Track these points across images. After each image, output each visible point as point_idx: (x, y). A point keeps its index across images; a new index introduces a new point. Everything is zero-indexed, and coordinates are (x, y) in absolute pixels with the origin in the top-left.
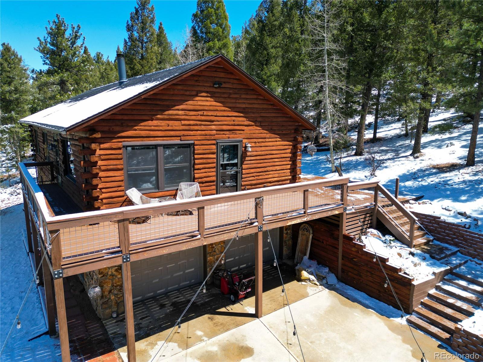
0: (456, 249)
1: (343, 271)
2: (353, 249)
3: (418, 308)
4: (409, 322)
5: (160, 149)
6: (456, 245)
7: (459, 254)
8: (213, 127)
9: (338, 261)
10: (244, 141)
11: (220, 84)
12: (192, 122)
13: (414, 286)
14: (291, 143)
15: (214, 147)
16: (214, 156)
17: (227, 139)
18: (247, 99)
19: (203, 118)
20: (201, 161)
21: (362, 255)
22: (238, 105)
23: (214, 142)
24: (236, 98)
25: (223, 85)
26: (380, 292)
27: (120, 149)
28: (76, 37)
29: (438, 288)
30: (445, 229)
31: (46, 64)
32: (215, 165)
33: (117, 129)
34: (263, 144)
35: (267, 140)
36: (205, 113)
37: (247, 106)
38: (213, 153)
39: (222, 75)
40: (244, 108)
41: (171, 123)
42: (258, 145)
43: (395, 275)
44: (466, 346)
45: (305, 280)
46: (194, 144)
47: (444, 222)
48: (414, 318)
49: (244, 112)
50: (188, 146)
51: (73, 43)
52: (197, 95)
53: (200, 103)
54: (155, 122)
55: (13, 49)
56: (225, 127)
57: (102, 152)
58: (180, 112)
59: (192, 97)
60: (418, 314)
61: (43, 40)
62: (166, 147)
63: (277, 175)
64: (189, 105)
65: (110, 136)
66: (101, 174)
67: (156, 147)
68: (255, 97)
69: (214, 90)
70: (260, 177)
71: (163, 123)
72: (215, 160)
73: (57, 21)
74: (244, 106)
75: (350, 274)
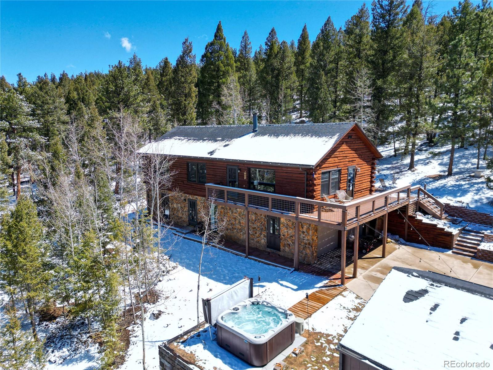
0: (462, 219)
1: (408, 235)
2: (416, 223)
3: (455, 246)
4: (453, 252)
5: (331, 173)
6: (461, 217)
7: (463, 221)
8: (347, 160)
9: (404, 231)
10: (356, 166)
12: (341, 158)
13: (454, 235)
14: (370, 166)
15: (347, 170)
17: (351, 165)
18: (357, 143)
19: (344, 155)
20: (342, 178)
21: (422, 225)
22: (354, 147)
23: (347, 168)
24: (353, 144)
25: (352, 137)
26: (433, 242)
27: (320, 174)
29: (460, 237)
30: (454, 210)
32: (346, 180)
34: (362, 168)
35: (363, 165)
36: (345, 153)
38: (346, 174)
40: (356, 148)
42: (360, 168)
43: (443, 232)
44: (483, 256)
45: (389, 242)
46: (341, 170)
47: (453, 206)
48: (454, 250)
49: (355, 150)
53: (343, 148)
56: (350, 160)
58: (338, 153)
60: (456, 248)
63: (365, 185)
64: (340, 149)
65: (320, 167)
67: (329, 172)
69: (348, 140)
70: (361, 186)
75: (413, 236)
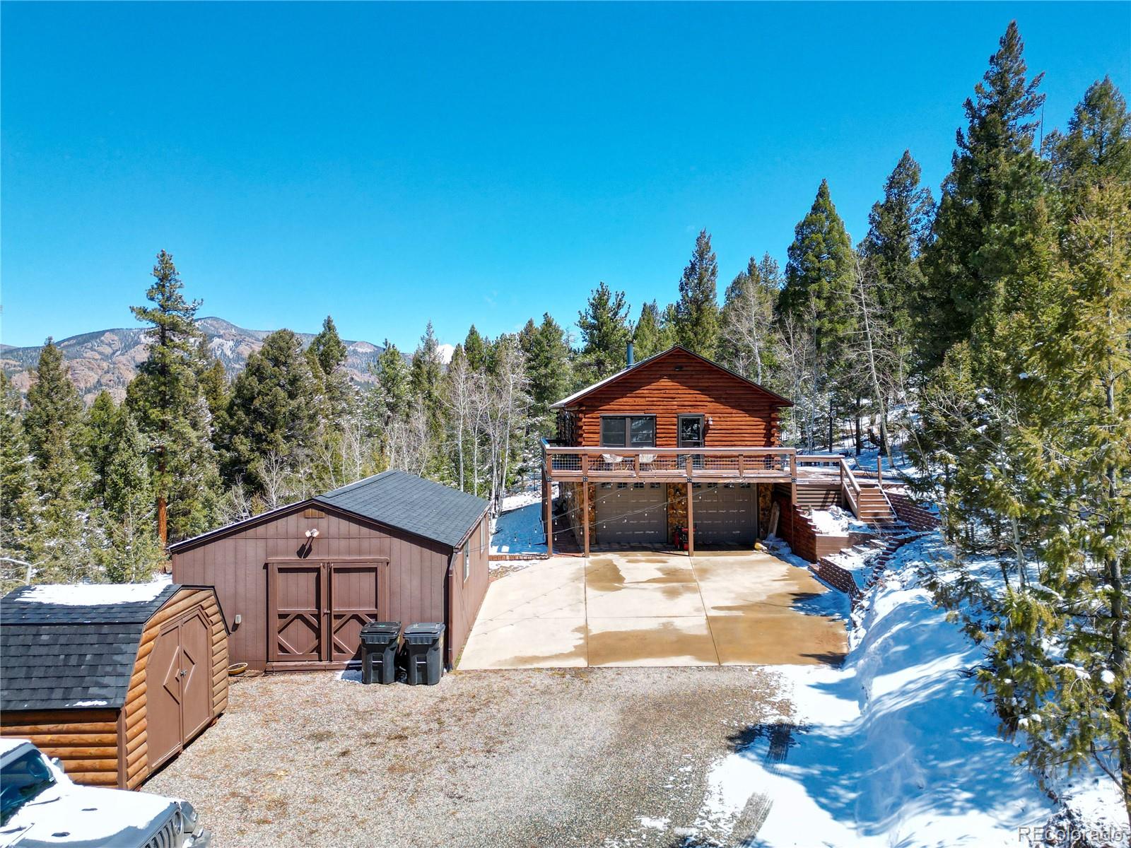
1: (794, 542)
2: (797, 517)
4: (809, 567)
5: (628, 420)
8: (675, 403)
9: (792, 533)
10: (706, 415)
11: (681, 367)
12: (655, 399)
14: (765, 420)
15: (676, 419)
16: (676, 427)
17: (688, 413)
18: (709, 379)
19: (665, 395)
20: (662, 431)
21: (800, 520)
22: (700, 384)
23: (676, 415)
24: (698, 379)
25: (685, 369)
26: (806, 552)
27: (598, 418)
28: (619, 306)
30: (906, 507)
31: (585, 340)
32: (676, 435)
33: (597, 404)
34: (729, 419)
35: (734, 415)
36: (667, 391)
37: (710, 384)
38: (675, 425)
39: (684, 360)
40: (707, 387)
41: (637, 399)
42: (722, 419)
43: (811, 531)
44: (822, 571)
45: (758, 550)
46: (656, 417)
48: (815, 565)
49: (704, 391)
50: (652, 418)
51: (616, 314)
52: (661, 378)
53: (663, 384)
54: (625, 399)
55: (554, 323)
56: (686, 403)
57: (586, 420)
58: (645, 392)
59: (658, 379)
61: (584, 314)
62: (632, 418)
64: (653, 386)
65: (593, 408)
66: (584, 435)
67: (624, 418)
68: (719, 376)
69: (676, 373)
71: (631, 400)
72: (676, 431)
73: (600, 290)
74: (707, 385)
75: (797, 543)
